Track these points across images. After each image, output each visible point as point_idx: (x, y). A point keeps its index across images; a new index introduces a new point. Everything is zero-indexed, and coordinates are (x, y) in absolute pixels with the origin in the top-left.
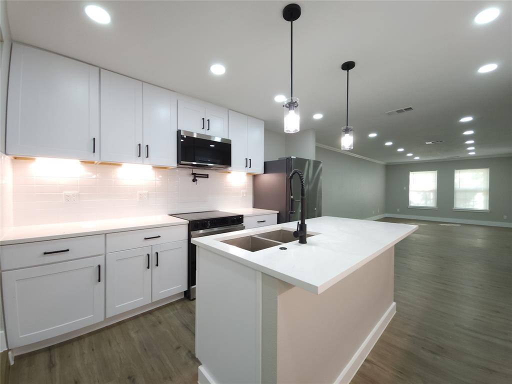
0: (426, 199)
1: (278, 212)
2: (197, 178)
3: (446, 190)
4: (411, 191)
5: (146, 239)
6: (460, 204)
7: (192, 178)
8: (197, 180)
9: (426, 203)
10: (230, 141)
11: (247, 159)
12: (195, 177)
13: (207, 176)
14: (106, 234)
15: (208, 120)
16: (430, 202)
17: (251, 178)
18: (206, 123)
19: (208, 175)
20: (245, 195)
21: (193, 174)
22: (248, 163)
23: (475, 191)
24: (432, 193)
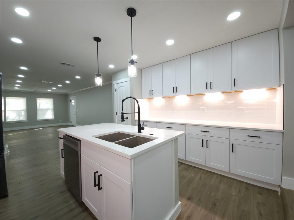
0: (19, 115)
3: (32, 109)
4: (7, 111)
6: (40, 117)
9: (19, 118)
16: (23, 117)
23: (47, 110)
24: (23, 112)
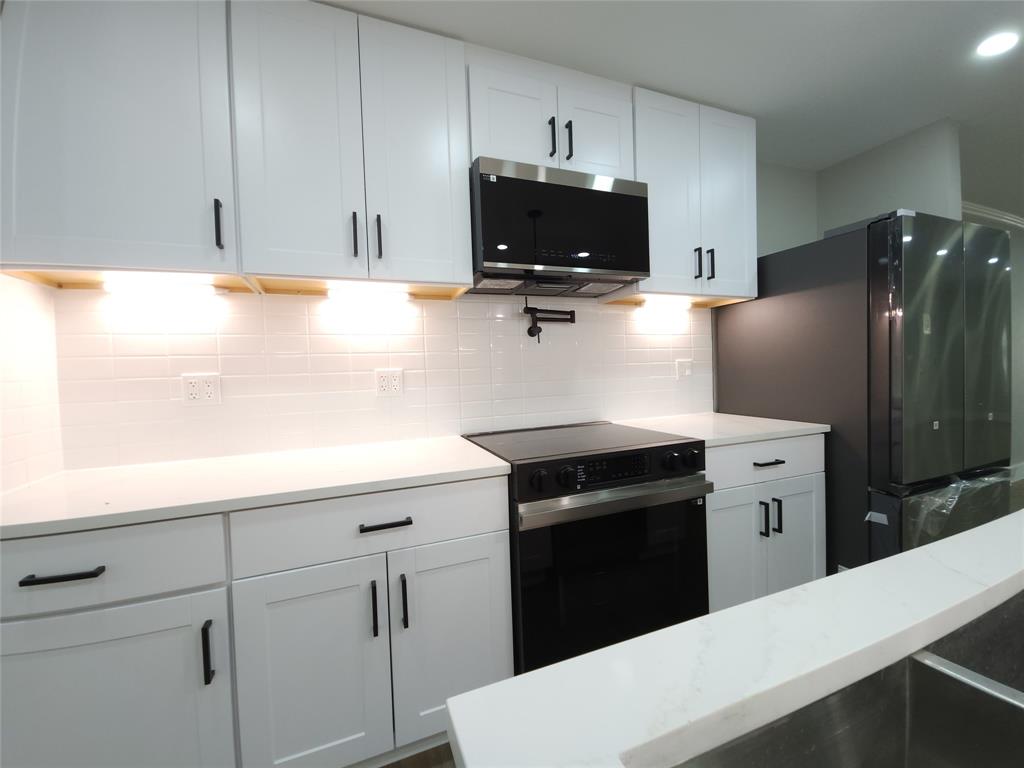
1: (827, 428)
2: (539, 324)
5: (364, 530)
7: (525, 324)
8: (540, 330)
10: (644, 186)
11: (699, 250)
12: (536, 321)
13: (570, 317)
14: (226, 514)
15: (569, 126)
17: (707, 318)
18: (561, 134)
19: (572, 313)
20: (688, 372)
21: (528, 310)
22: (705, 263)
